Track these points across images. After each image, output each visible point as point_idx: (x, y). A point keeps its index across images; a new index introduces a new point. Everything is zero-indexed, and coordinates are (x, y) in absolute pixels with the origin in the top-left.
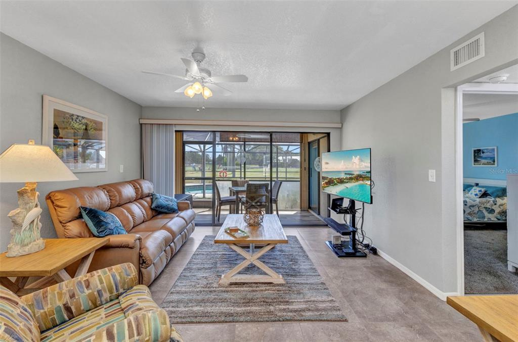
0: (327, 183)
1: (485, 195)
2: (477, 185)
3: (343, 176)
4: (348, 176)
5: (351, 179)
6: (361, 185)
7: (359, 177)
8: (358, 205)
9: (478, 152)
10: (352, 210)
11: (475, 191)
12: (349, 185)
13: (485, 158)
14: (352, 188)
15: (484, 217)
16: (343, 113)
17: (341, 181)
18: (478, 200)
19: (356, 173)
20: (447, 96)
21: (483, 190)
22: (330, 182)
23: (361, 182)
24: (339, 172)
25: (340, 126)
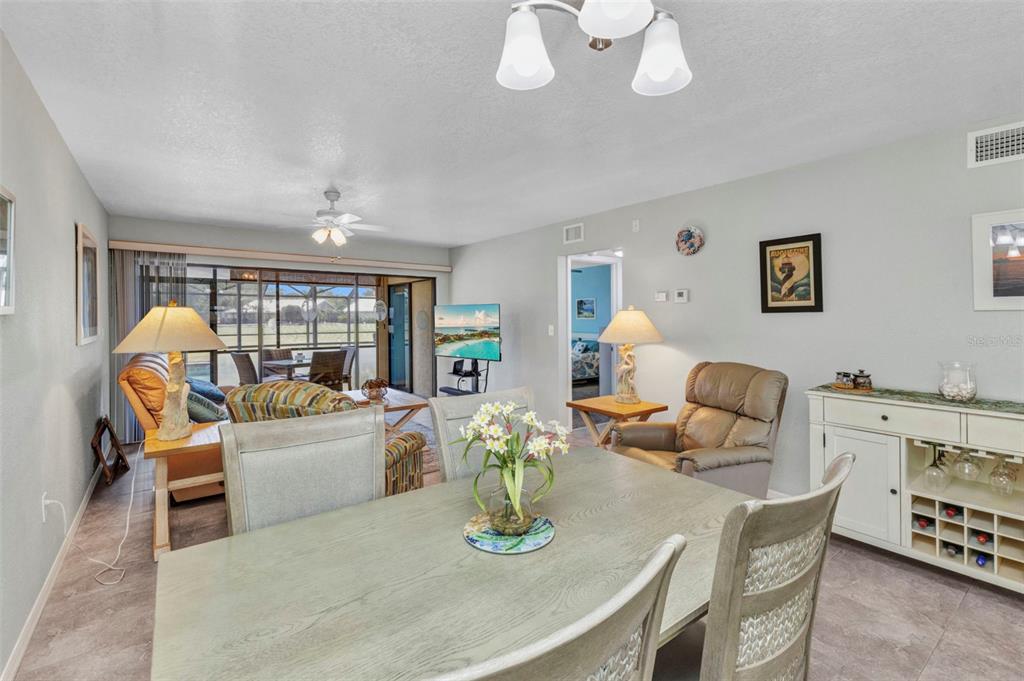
0: (440, 340)
1: (586, 350)
2: (580, 339)
3: (462, 332)
4: (469, 333)
5: (473, 335)
6: (486, 343)
7: (483, 334)
8: (482, 366)
9: (581, 303)
10: (474, 372)
11: (579, 345)
12: (470, 342)
13: (587, 310)
14: (474, 346)
15: (585, 373)
16: (453, 254)
17: (460, 338)
18: (581, 355)
19: (480, 330)
20: (561, 260)
21: (585, 344)
22: (446, 339)
23: (487, 339)
24: (459, 328)
25: (449, 269)
